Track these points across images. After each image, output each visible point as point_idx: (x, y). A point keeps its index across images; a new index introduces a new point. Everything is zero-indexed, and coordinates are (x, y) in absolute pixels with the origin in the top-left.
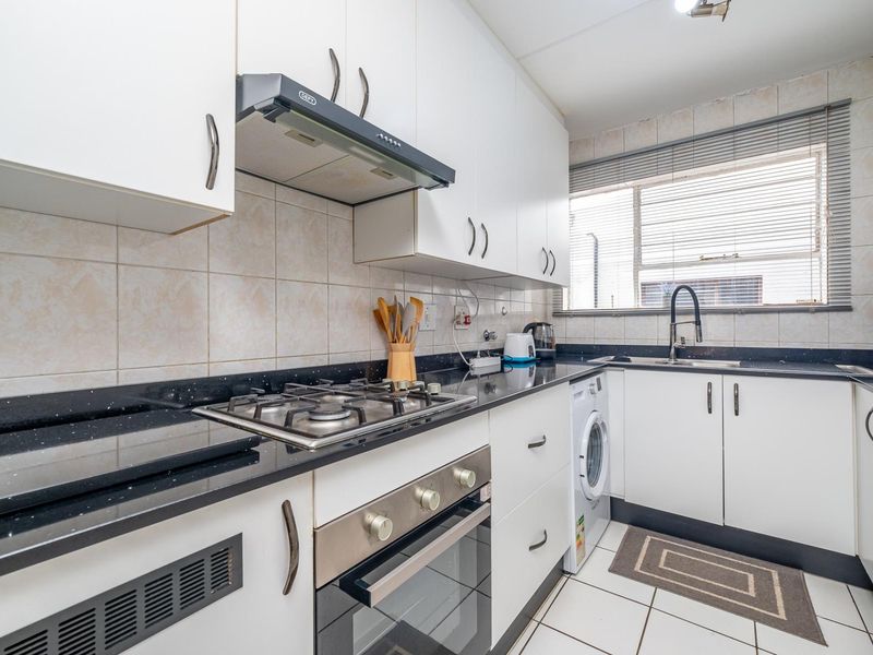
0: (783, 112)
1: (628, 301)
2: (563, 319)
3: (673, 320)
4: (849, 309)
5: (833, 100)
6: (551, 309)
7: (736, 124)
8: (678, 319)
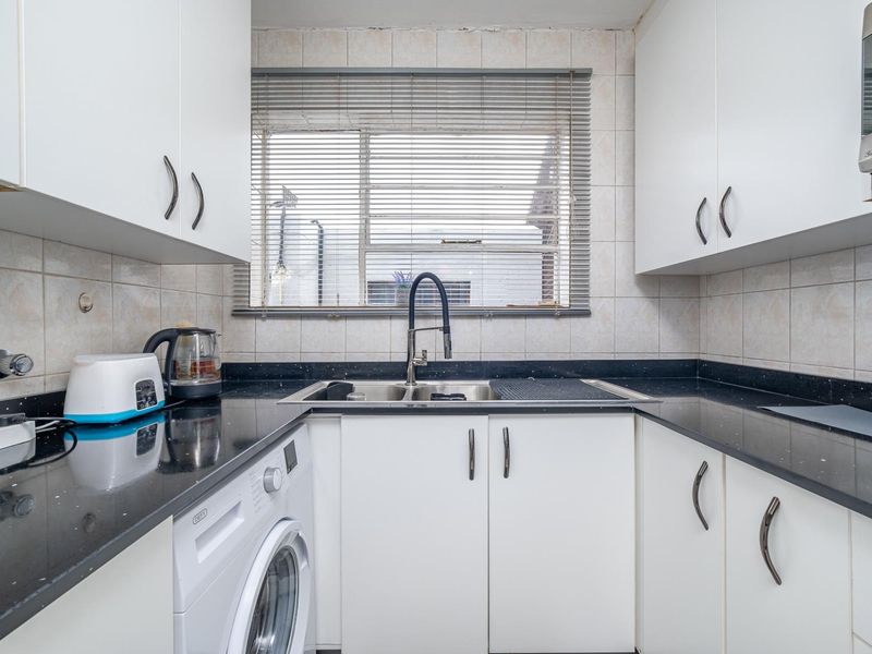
0: (532, 65)
1: (353, 297)
2: (251, 323)
3: (412, 325)
4: (586, 313)
5: (575, 66)
6: (229, 305)
7: (484, 66)
8: (419, 324)
